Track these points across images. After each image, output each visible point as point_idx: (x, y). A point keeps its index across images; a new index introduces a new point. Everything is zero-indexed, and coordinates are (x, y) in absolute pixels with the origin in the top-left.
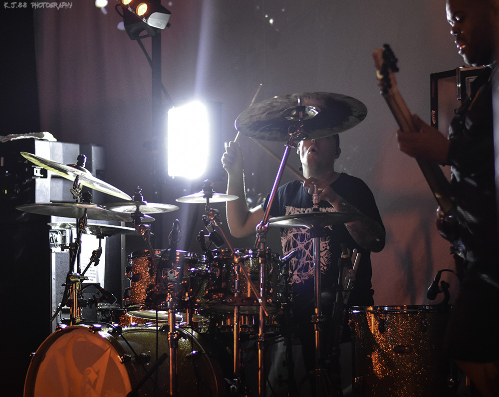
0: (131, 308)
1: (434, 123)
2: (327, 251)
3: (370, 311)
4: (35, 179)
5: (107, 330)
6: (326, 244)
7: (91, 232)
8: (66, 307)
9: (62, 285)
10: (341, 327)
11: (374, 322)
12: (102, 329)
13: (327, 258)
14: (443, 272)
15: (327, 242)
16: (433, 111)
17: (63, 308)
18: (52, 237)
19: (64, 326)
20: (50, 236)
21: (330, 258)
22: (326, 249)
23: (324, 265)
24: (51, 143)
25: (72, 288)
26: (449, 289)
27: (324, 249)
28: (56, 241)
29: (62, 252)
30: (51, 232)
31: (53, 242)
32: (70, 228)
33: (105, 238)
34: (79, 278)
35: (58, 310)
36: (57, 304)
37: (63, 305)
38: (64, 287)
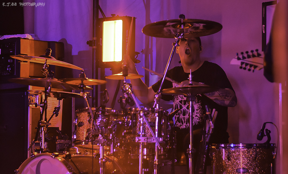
0: (77, 143)
1: (264, 32)
2: (200, 109)
3: (222, 147)
4: (20, 63)
5: (62, 156)
6: (199, 105)
7: (54, 96)
8: (37, 142)
9: (35, 128)
10: (205, 156)
11: (224, 154)
12: (59, 156)
13: (201, 113)
14: (267, 124)
15: (199, 104)
16: (263, 25)
17: (35, 142)
18: (30, 99)
19: (36, 153)
20: (29, 98)
21: (203, 113)
22: (200, 108)
23: (199, 118)
24: (30, 41)
25: (41, 130)
26: (270, 134)
27: (199, 108)
28: (32, 101)
29: (36, 108)
30: (29, 95)
31: (30, 102)
32: (41, 93)
33: (62, 99)
34: (46, 124)
35: (32, 144)
36: (32, 140)
37: (35, 140)
38: (37, 129)
